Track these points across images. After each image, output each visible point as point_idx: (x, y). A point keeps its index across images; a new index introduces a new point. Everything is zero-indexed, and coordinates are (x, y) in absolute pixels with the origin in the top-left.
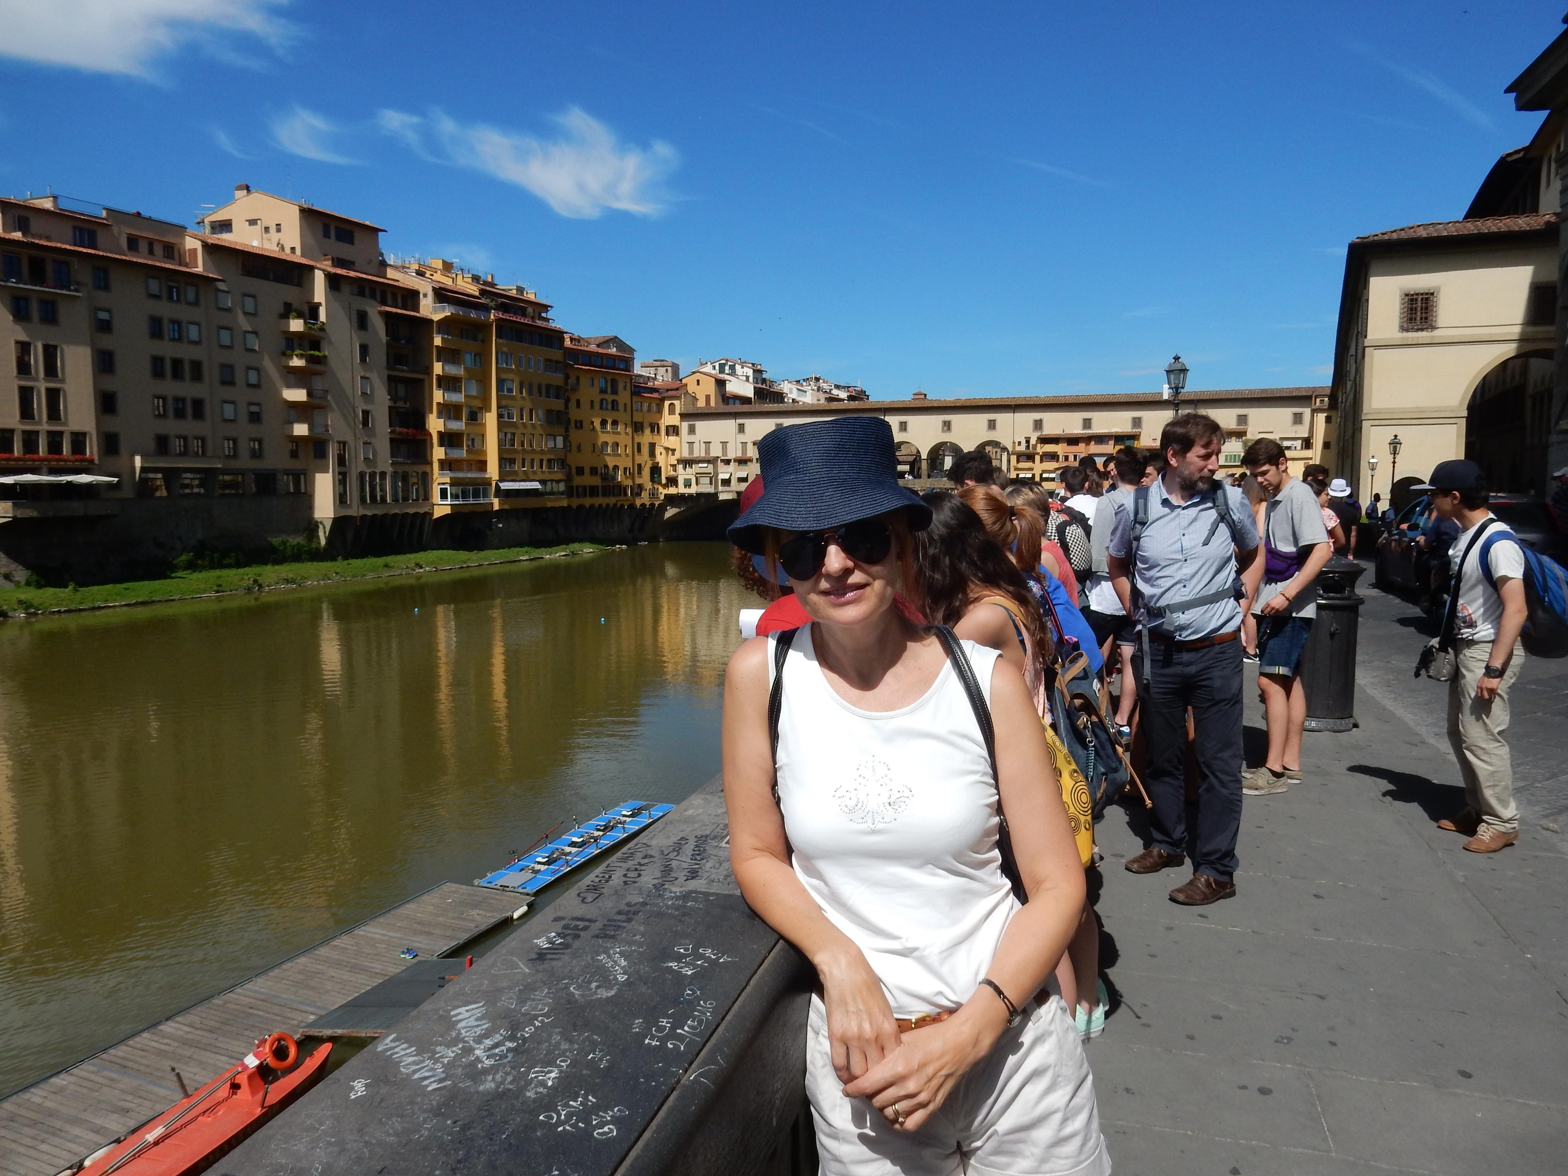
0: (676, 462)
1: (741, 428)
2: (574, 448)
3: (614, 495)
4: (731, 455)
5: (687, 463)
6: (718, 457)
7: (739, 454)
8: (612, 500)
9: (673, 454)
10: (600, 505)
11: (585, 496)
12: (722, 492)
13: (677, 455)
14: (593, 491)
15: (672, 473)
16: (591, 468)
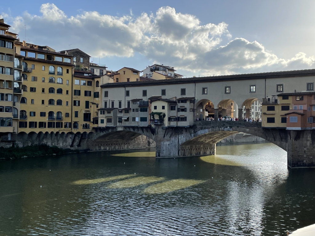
0: (97, 111)
1: (128, 94)
2: (29, 101)
3: (57, 127)
4: (123, 107)
5: (103, 111)
6: (117, 108)
7: (126, 107)
8: (55, 130)
9: (97, 107)
10: (47, 133)
11: (36, 127)
12: (119, 127)
13: (99, 107)
14: (42, 125)
15: (96, 116)
16: (41, 113)
